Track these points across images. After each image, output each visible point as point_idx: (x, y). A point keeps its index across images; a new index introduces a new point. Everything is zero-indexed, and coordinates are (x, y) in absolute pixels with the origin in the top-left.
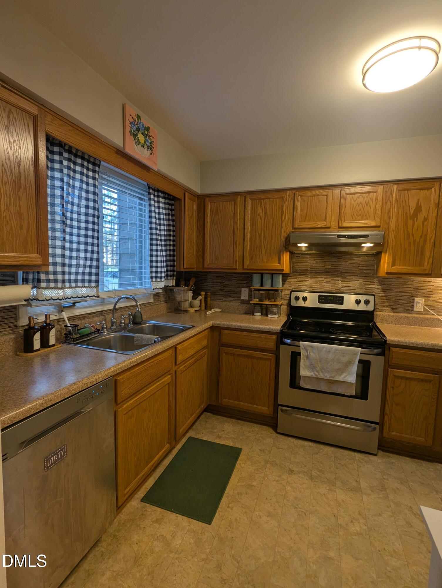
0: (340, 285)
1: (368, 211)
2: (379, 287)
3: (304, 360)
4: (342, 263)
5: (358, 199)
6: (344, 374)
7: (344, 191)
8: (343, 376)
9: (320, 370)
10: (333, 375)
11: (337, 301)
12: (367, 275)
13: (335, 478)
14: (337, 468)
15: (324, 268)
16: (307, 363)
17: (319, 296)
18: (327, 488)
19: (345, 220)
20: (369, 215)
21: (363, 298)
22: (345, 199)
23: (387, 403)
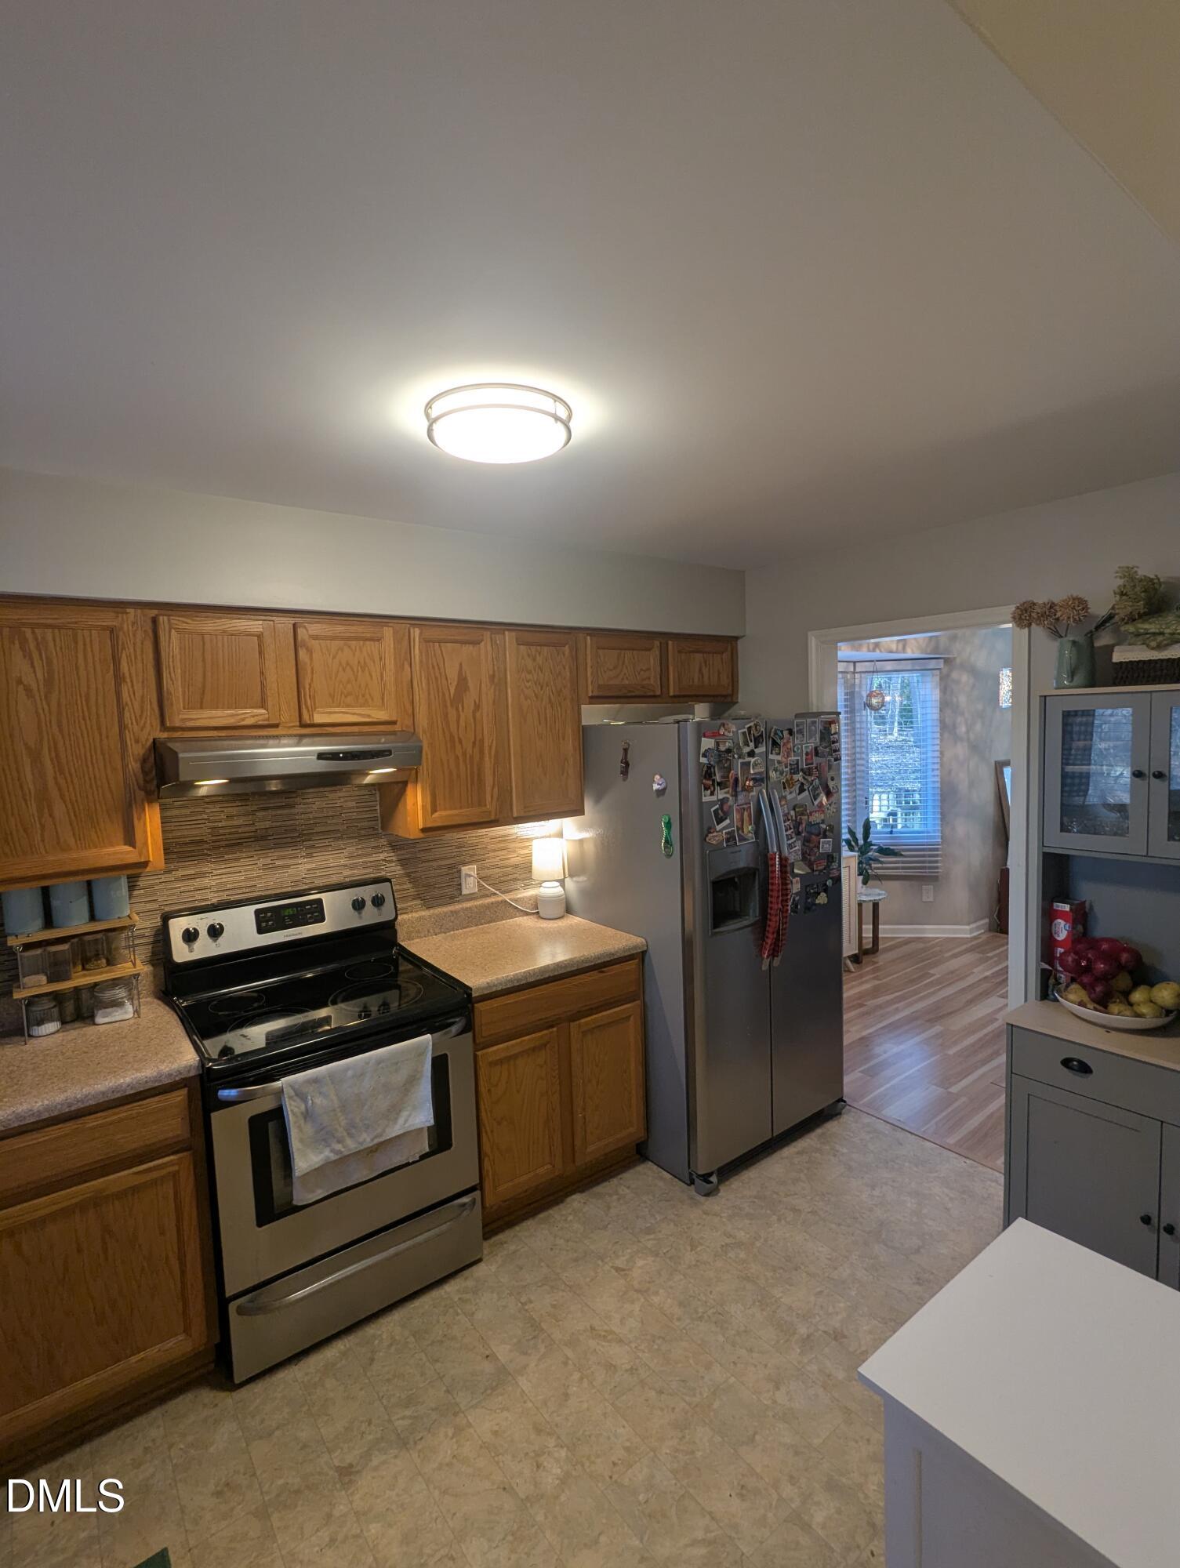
0: (301, 867)
1: (367, 685)
2: (391, 855)
3: (299, 1127)
4: (299, 809)
5: (340, 652)
6: (405, 1114)
7: (304, 631)
8: (401, 1121)
9: (345, 1134)
10: (379, 1130)
11: (309, 916)
12: (363, 832)
13: (448, 1391)
14: (437, 1361)
15: (253, 829)
16: (309, 1129)
17: (257, 912)
18: (450, 1434)
19: (315, 704)
20: (370, 695)
21: (367, 893)
22: (310, 651)
23: (483, 1130)
